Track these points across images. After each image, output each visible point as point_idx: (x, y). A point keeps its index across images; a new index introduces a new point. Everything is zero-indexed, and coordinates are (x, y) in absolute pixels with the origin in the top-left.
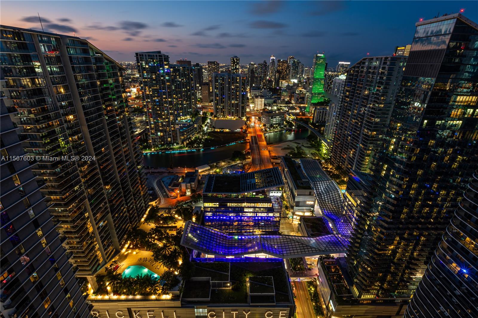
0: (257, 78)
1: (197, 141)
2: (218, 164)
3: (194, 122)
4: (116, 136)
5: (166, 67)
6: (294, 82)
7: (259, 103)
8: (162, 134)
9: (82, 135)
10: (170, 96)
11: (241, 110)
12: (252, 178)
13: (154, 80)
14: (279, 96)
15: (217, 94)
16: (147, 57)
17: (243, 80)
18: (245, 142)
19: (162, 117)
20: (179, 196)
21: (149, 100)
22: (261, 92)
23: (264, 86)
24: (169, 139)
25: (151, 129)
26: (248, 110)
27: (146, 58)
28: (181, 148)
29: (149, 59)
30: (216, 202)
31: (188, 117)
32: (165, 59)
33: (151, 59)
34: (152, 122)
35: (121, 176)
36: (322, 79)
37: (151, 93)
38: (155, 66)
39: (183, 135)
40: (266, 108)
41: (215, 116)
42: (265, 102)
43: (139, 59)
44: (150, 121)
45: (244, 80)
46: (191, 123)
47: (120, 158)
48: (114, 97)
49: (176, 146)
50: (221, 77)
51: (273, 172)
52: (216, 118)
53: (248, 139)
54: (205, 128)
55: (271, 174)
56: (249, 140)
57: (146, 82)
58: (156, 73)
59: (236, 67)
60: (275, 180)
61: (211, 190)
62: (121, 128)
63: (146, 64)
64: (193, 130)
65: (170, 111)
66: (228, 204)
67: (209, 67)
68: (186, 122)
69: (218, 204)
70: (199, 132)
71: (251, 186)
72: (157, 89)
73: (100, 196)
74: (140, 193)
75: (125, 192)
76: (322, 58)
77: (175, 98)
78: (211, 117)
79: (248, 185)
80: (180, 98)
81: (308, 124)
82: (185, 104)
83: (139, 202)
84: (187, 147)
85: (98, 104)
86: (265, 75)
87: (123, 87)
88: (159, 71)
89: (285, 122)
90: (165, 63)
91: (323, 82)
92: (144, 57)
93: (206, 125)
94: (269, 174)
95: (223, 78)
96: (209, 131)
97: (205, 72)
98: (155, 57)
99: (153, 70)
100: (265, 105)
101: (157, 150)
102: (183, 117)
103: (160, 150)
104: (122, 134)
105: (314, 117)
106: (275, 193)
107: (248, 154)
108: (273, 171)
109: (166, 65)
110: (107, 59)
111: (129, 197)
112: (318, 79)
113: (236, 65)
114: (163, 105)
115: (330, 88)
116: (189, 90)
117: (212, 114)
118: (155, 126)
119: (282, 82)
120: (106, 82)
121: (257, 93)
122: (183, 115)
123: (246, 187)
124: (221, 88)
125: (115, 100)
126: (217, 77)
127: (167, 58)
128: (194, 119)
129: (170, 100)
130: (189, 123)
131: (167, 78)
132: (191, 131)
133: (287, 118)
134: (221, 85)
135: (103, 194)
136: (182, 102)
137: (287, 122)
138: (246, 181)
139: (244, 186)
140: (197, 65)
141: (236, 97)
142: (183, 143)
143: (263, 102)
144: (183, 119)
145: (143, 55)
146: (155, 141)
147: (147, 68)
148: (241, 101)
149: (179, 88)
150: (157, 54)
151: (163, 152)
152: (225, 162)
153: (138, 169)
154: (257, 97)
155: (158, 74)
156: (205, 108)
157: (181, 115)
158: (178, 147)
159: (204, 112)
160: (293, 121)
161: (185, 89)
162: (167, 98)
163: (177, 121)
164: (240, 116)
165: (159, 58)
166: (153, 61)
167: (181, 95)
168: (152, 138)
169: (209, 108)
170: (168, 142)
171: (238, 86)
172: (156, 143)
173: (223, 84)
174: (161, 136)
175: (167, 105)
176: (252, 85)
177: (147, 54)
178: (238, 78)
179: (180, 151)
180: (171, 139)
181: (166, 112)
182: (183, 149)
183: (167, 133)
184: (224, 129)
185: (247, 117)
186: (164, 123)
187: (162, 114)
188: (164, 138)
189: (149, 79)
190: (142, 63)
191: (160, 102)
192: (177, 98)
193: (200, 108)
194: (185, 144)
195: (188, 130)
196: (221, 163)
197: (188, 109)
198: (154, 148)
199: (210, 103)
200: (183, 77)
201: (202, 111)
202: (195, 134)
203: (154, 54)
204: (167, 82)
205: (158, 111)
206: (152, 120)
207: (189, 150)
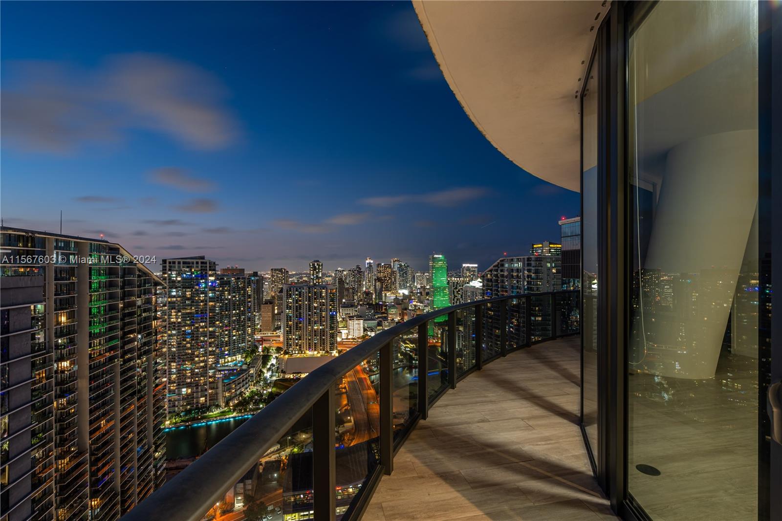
0: (348, 289)
1: (256, 398)
2: (295, 438)
3: (249, 365)
5: (212, 278)
6: (403, 293)
7: (356, 326)
8: (189, 391)
10: (212, 324)
11: (328, 339)
13: (188, 299)
14: (384, 315)
15: (290, 317)
16: (182, 265)
17: (331, 293)
18: (338, 392)
19: (194, 359)
20: (218, 513)
21: (174, 332)
22: (356, 311)
23: (359, 301)
24: (202, 399)
25: (169, 383)
26: (339, 339)
27: (179, 267)
28: (223, 413)
29: (183, 267)
31: (239, 357)
32: (210, 267)
33: (188, 267)
34: (174, 370)
35: (123, 476)
36: (444, 288)
37: (179, 320)
38: (192, 279)
39: (229, 390)
40: (367, 335)
41: (286, 353)
42: (364, 325)
43: (168, 268)
44: (170, 368)
45: (333, 294)
46: (244, 367)
47: (128, 437)
49: (216, 412)
50: (297, 291)
52: (287, 356)
53: (343, 386)
54: (268, 375)
56: (345, 388)
57: (174, 302)
58: (193, 288)
59: (317, 276)
62: (140, 381)
63: (178, 275)
64: (246, 378)
65: (210, 349)
67: (273, 276)
68: (235, 365)
69: (312, 512)
70: (258, 382)
72: (190, 313)
76: (441, 261)
77: (218, 327)
78: (277, 355)
80: (226, 326)
81: (435, 355)
82: (234, 336)
84: (234, 410)
86: (360, 285)
88: (198, 285)
89: (399, 355)
90: (210, 272)
91: (447, 291)
92: (177, 265)
93: (269, 370)
95: (300, 293)
96: (274, 378)
97: (266, 285)
98: (195, 265)
99: (188, 284)
100: (365, 330)
101: (176, 423)
102: (230, 359)
103: (182, 421)
104: (139, 391)
105: (442, 343)
107: (347, 413)
109: (211, 276)
110: (140, 270)
112: (440, 288)
113: (317, 273)
114: (197, 339)
115: (457, 299)
116: (243, 313)
117: (279, 350)
118: (179, 378)
119: (386, 294)
120: (133, 304)
121: (352, 312)
122: (229, 355)
124: (297, 307)
125: (138, 332)
126: (290, 291)
127: (213, 266)
128: (249, 360)
129: (211, 329)
130: (241, 366)
131: (210, 295)
132: (243, 381)
133: (403, 348)
134: (297, 303)
135: (84, 520)
136: (229, 332)
137: (402, 354)
140: (255, 274)
141: (320, 319)
142: (227, 404)
143: (362, 326)
144: (228, 362)
145: (174, 263)
146: (174, 406)
147: (179, 281)
148: (329, 325)
149: (227, 311)
150: (197, 261)
151: (188, 426)
152: (307, 433)
153: (155, 459)
154: (351, 318)
155: (197, 290)
156: (267, 340)
157: (227, 355)
158: (218, 413)
159: (265, 347)
160: (411, 352)
161: (237, 311)
162: (206, 327)
163: (219, 366)
164: (328, 350)
165: (201, 266)
166: (191, 270)
167: (229, 321)
168: (170, 401)
169: (273, 340)
170: (200, 405)
171: (323, 302)
172: (176, 409)
173: (300, 301)
174: (187, 395)
175: (206, 339)
176: (342, 301)
177: (182, 261)
178: (323, 291)
179: (221, 419)
180: (206, 398)
181: (201, 350)
182: (228, 416)
183: (200, 387)
184: (300, 373)
185: (338, 350)
186: (196, 370)
187: (194, 354)
188: (193, 398)
189: (179, 297)
190: (171, 274)
191: (193, 334)
192: (221, 327)
193: (258, 341)
194: (232, 406)
195: (238, 379)
196: (299, 435)
197: (240, 344)
198: (170, 419)
199: (275, 333)
200: (234, 293)
201: (262, 344)
202: (249, 385)
203: (193, 260)
204: (210, 302)
205: (188, 349)
206: (175, 367)
207: (239, 416)
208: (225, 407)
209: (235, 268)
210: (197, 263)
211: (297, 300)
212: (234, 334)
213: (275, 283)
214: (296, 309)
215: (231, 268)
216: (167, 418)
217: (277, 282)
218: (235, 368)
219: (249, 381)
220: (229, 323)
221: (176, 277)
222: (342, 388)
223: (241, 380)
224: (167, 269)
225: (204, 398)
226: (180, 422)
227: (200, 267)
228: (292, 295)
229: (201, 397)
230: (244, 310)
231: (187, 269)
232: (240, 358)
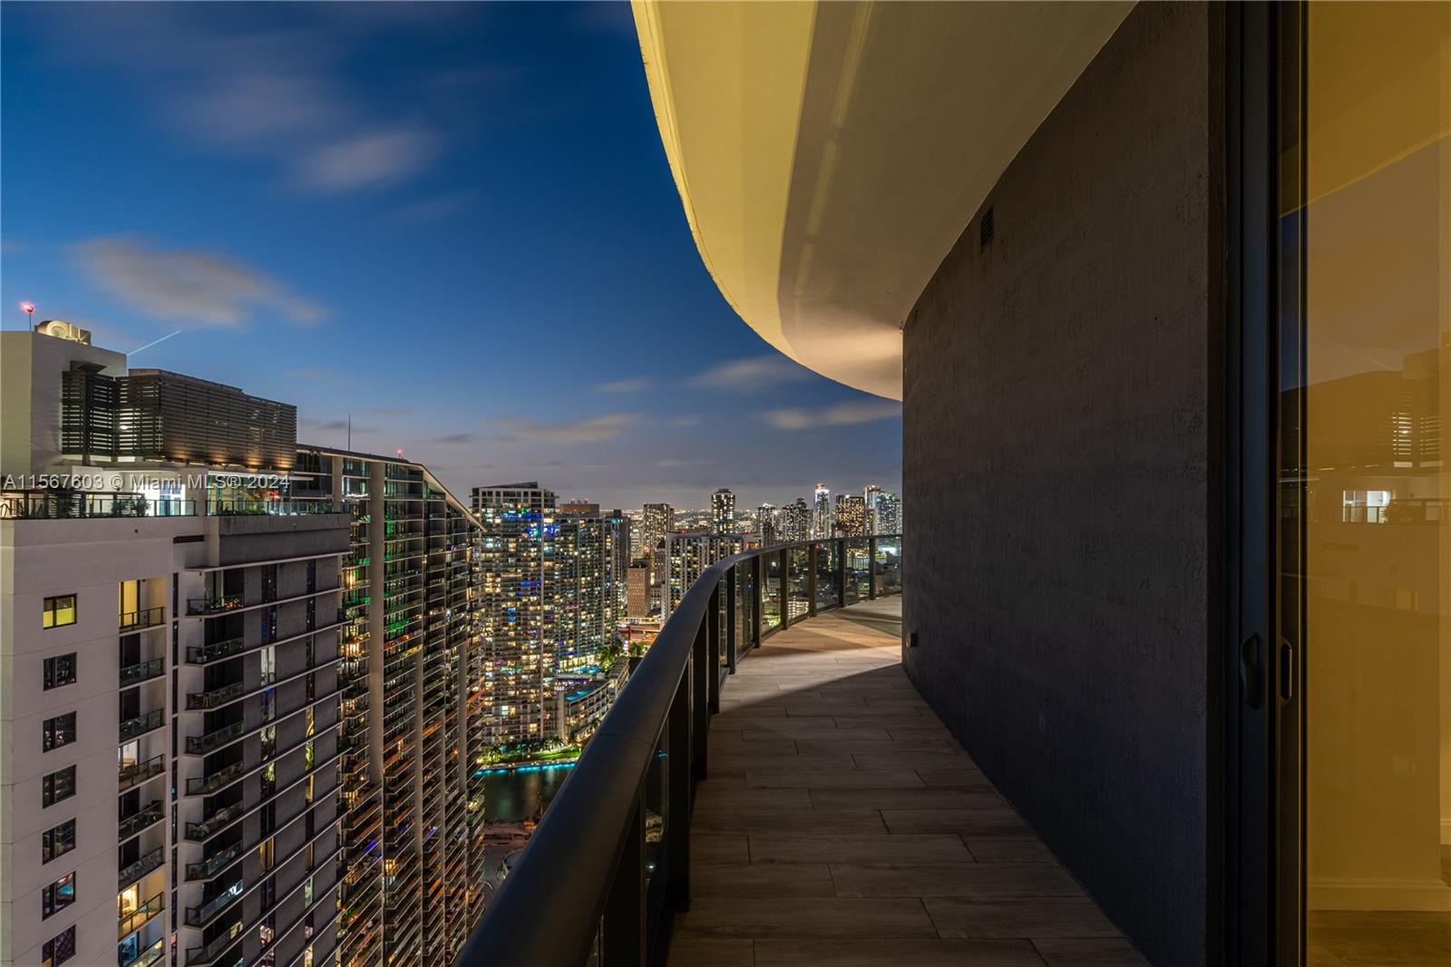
3: (607, 673)
5: (549, 521)
6: (887, 553)
8: (513, 710)
10: (549, 599)
13: (512, 555)
15: (678, 591)
16: (502, 497)
19: (519, 658)
21: (490, 610)
22: (797, 584)
23: (802, 566)
24: (533, 727)
27: (498, 501)
28: (565, 754)
29: (505, 501)
31: (591, 659)
32: (546, 501)
33: (511, 501)
34: (491, 674)
37: (498, 590)
38: (517, 521)
39: (575, 714)
43: (481, 503)
46: (600, 676)
48: (393, 598)
49: (554, 750)
50: (689, 544)
57: (489, 561)
58: (519, 536)
59: (724, 518)
63: (497, 514)
64: (603, 696)
65: (546, 641)
67: (647, 518)
68: (585, 672)
72: (515, 579)
77: (558, 604)
80: (571, 604)
82: (584, 621)
86: (804, 535)
88: (527, 531)
90: (547, 511)
92: (494, 497)
95: (695, 548)
97: (635, 533)
98: (522, 497)
99: (511, 529)
101: (492, 763)
102: (576, 660)
103: (502, 761)
104: (448, 698)
109: (547, 516)
110: (448, 507)
113: (725, 512)
114: (525, 624)
116: (598, 582)
118: (497, 687)
119: (853, 555)
120: (440, 559)
122: (575, 654)
124: (689, 573)
125: (446, 605)
126: (678, 544)
127: (550, 499)
128: (607, 664)
129: (547, 608)
130: (594, 675)
131: (546, 549)
132: (598, 700)
134: (689, 567)
136: (576, 615)
140: (617, 514)
142: (572, 739)
144: (573, 666)
145: (490, 494)
146: (490, 734)
147: (498, 525)
149: (571, 577)
150: (526, 490)
151: (510, 770)
153: (469, 812)
155: (525, 541)
156: (637, 632)
157: (571, 653)
158: (558, 752)
159: (634, 644)
161: (589, 578)
162: (539, 604)
163: (559, 671)
165: (532, 500)
166: (516, 506)
167: (576, 595)
168: (483, 725)
169: (647, 632)
170: (529, 736)
172: (494, 740)
173: (695, 563)
174: (510, 717)
175: (539, 624)
177: (502, 490)
178: (737, 545)
179: (563, 763)
180: (539, 725)
181: (532, 642)
183: (529, 705)
186: (524, 677)
187: (520, 649)
188: (519, 722)
189: (497, 552)
190: (486, 512)
191: (519, 614)
192: (562, 604)
193: (623, 632)
194: (580, 742)
195: (591, 696)
197: (592, 635)
198: (483, 756)
199: (650, 619)
200: (584, 546)
201: (629, 639)
203: (519, 490)
204: (545, 560)
205: (512, 639)
206: (491, 669)
208: (569, 742)
209: (583, 503)
210: (526, 494)
211: (689, 562)
212: (583, 617)
213: (650, 529)
214: (689, 577)
215: (576, 503)
216: (480, 755)
217: (654, 529)
218: (585, 676)
219: (607, 700)
220: (576, 599)
221: (494, 518)
223: (595, 698)
224: (480, 505)
225: (535, 725)
226: (499, 762)
227: (530, 501)
228: (681, 551)
229: (532, 722)
230: (600, 577)
231: (511, 506)
232: (592, 661)
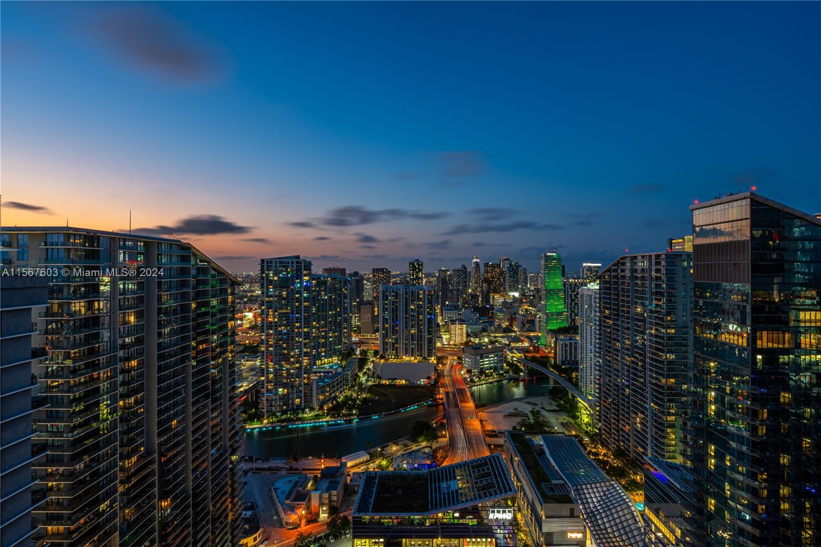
0: (452, 291)
1: (349, 403)
2: (386, 449)
3: (344, 368)
4: (203, 397)
5: (307, 278)
6: (513, 296)
7: (458, 332)
8: (285, 391)
9: (143, 397)
10: (308, 324)
11: (426, 345)
12: (451, 479)
13: (284, 299)
14: (490, 320)
15: (387, 319)
16: (278, 265)
17: (428, 295)
18: (435, 403)
19: (289, 360)
20: (303, 521)
21: (271, 332)
22: (460, 314)
23: (464, 304)
24: (298, 401)
25: (267, 382)
26: (439, 345)
27: (276, 266)
28: (317, 417)
29: (280, 267)
30: (379, 538)
31: (335, 359)
32: (305, 266)
33: (284, 267)
34: (272, 370)
35: (196, 478)
36: (559, 290)
37: (276, 320)
38: (287, 278)
39: (323, 392)
40: (471, 341)
41: (382, 357)
42: (467, 330)
43: (265, 267)
44: (268, 368)
45: (431, 296)
46: (340, 370)
47: (201, 439)
48: (215, 327)
49: (308, 414)
50: (393, 292)
51: (492, 465)
52: (383, 361)
53: (441, 397)
54: (363, 379)
55: (488, 469)
56: (442, 399)
57: (271, 302)
58: (289, 287)
59: (417, 276)
60: (498, 482)
61: (369, 508)
62: (214, 382)
63: (275, 274)
64: (341, 382)
65: (305, 350)
66: (404, 540)
67: (374, 276)
68: (331, 367)
69: (382, 540)
70: (353, 386)
71: (449, 498)
72: (286, 313)
73: (145, 525)
74: (227, 516)
75: (196, 514)
76: (555, 259)
77: (315, 327)
78: (374, 359)
79: (444, 494)
80: (323, 327)
81: (547, 368)
82: (331, 337)
83: (222, 539)
84: (328, 414)
85: (184, 339)
86: (466, 286)
87: (232, 312)
88: (293, 284)
89: (505, 365)
90: (305, 272)
91: (562, 295)
92: (273, 265)
93: (365, 374)
94: (484, 470)
95: (397, 293)
96: (370, 383)
97: (368, 285)
98: (290, 265)
99: (284, 284)
100: (468, 335)
101: (273, 423)
102: (326, 360)
103: (279, 421)
104: (214, 392)
105: (555, 353)
106: (499, 512)
107: (442, 426)
108: (490, 461)
109: (305, 275)
110: (215, 270)
111: (204, 526)
112: (553, 290)
113: (417, 273)
114: (293, 340)
115: (575, 304)
116: (339, 314)
117: (376, 353)
118: (276, 378)
119: (494, 297)
120: (207, 304)
121: (454, 315)
122: (326, 357)
123: (440, 498)
124: (393, 309)
125: (214, 333)
126: (387, 292)
127: (308, 266)
128: (344, 363)
129: (306, 330)
130: (336, 369)
131: (305, 295)
132: (337, 384)
133: (509, 357)
134: (393, 305)
135: (152, 520)
136: (326, 334)
137: (508, 364)
138: (439, 487)
139: (436, 497)
140: (356, 274)
141: (418, 323)
142: (321, 408)
143: (464, 331)
144: (325, 364)
145: (271, 262)
146: (271, 405)
147: (276, 281)
148: (426, 330)
149: (323, 311)
150: (293, 260)
151: (284, 426)
152: (397, 445)
153: (232, 462)
154: (453, 322)
155: (292, 290)
156: (366, 343)
157: (323, 356)
158: (312, 416)
159: (363, 350)
160: (518, 362)
161: (334, 312)
162: (301, 328)
163: (315, 367)
164: (426, 356)
165: (297, 266)
166: (287, 269)
167: (326, 322)
168: (267, 400)
169: (371, 343)
170: (295, 407)
171: (421, 305)
172: (274, 408)
173: (397, 302)
174: (284, 395)
175: (301, 340)
176: (445, 303)
177: (278, 261)
178: (421, 292)
179: (315, 423)
180: (301, 400)
181: (297, 351)
182: (321, 420)
183: (295, 389)
184: (396, 379)
185: (437, 356)
186: (292, 371)
187: (290, 354)
188: (289, 398)
189: (276, 297)
190: (269, 274)
191: (289, 334)
192: (318, 327)
193: (356, 343)
194: (326, 410)
195: (333, 382)
196: (390, 447)
197: (336, 345)
198: (267, 418)
199: (373, 335)
200: (330, 293)
201: (360, 347)
202: (344, 389)
203: (288, 260)
204: (305, 302)
205: (284, 349)
206: (272, 367)
207: (332, 421)
208: (319, 410)
209: (336, 268)
210: (293, 262)
211: (393, 302)
212: (331, 335)
213: (376, 283)
214: (393, 311)
215: (332, 268)
216: (265, 418)
217: (379, 282)
218: (330, 370)
219: (344, 384)
220: (326, 325)
221: (273, 277)
222: (440, 399)
223: (336, 383)
224: (265, 269)
225: (299, 400)
226: (277, 422)
227: (295, 266)
228: (389, 296)
229: (297, 398)
230: (340, 311)
231: (284, 269)
232: (336, 361)
